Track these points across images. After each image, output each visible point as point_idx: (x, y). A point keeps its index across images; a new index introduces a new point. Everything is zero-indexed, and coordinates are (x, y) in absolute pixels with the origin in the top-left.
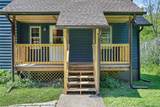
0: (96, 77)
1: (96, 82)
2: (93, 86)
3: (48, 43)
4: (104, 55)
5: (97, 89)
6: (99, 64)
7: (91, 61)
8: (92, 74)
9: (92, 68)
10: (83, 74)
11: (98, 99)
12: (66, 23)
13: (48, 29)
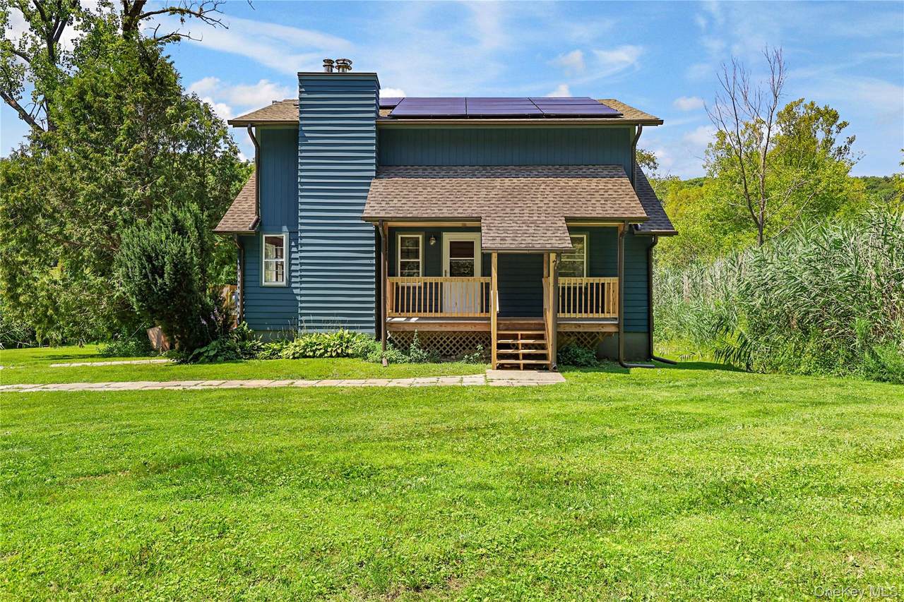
0: (550, 341)
1: (550, 351)
2: (544, 357)
3: (440, 275)
4: (566, 300)
5: (551, 360)
6: (556, 318)
7: (540, 313)
8: (542, 337)
9: (542, 327)
10: (523, 337)
11: (551, 373)
12: (497, 244)
13: (439, 239)
